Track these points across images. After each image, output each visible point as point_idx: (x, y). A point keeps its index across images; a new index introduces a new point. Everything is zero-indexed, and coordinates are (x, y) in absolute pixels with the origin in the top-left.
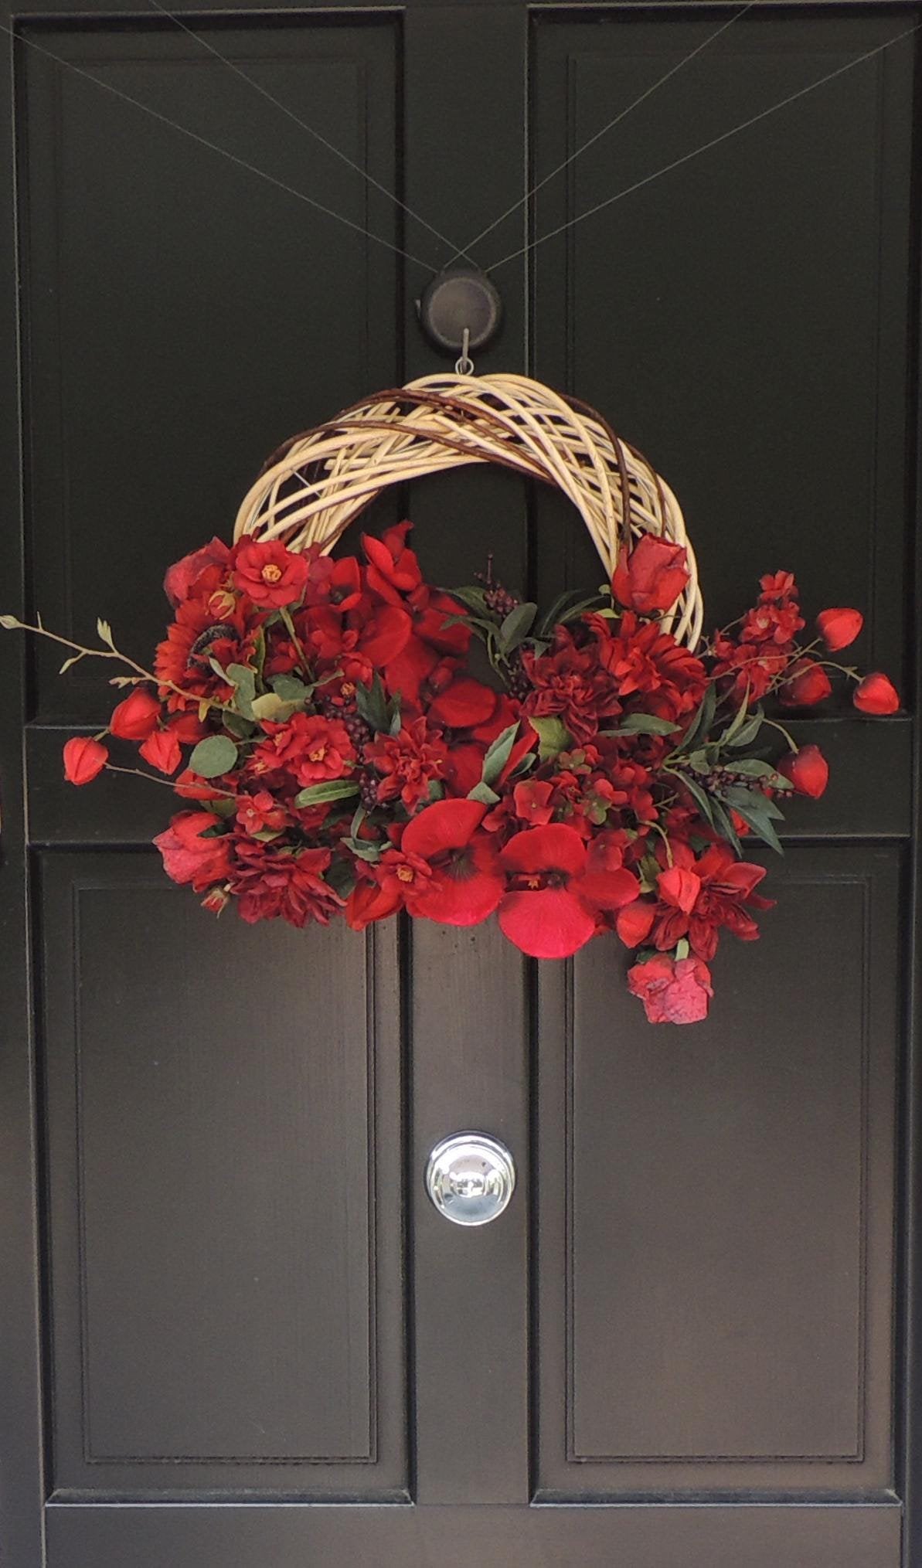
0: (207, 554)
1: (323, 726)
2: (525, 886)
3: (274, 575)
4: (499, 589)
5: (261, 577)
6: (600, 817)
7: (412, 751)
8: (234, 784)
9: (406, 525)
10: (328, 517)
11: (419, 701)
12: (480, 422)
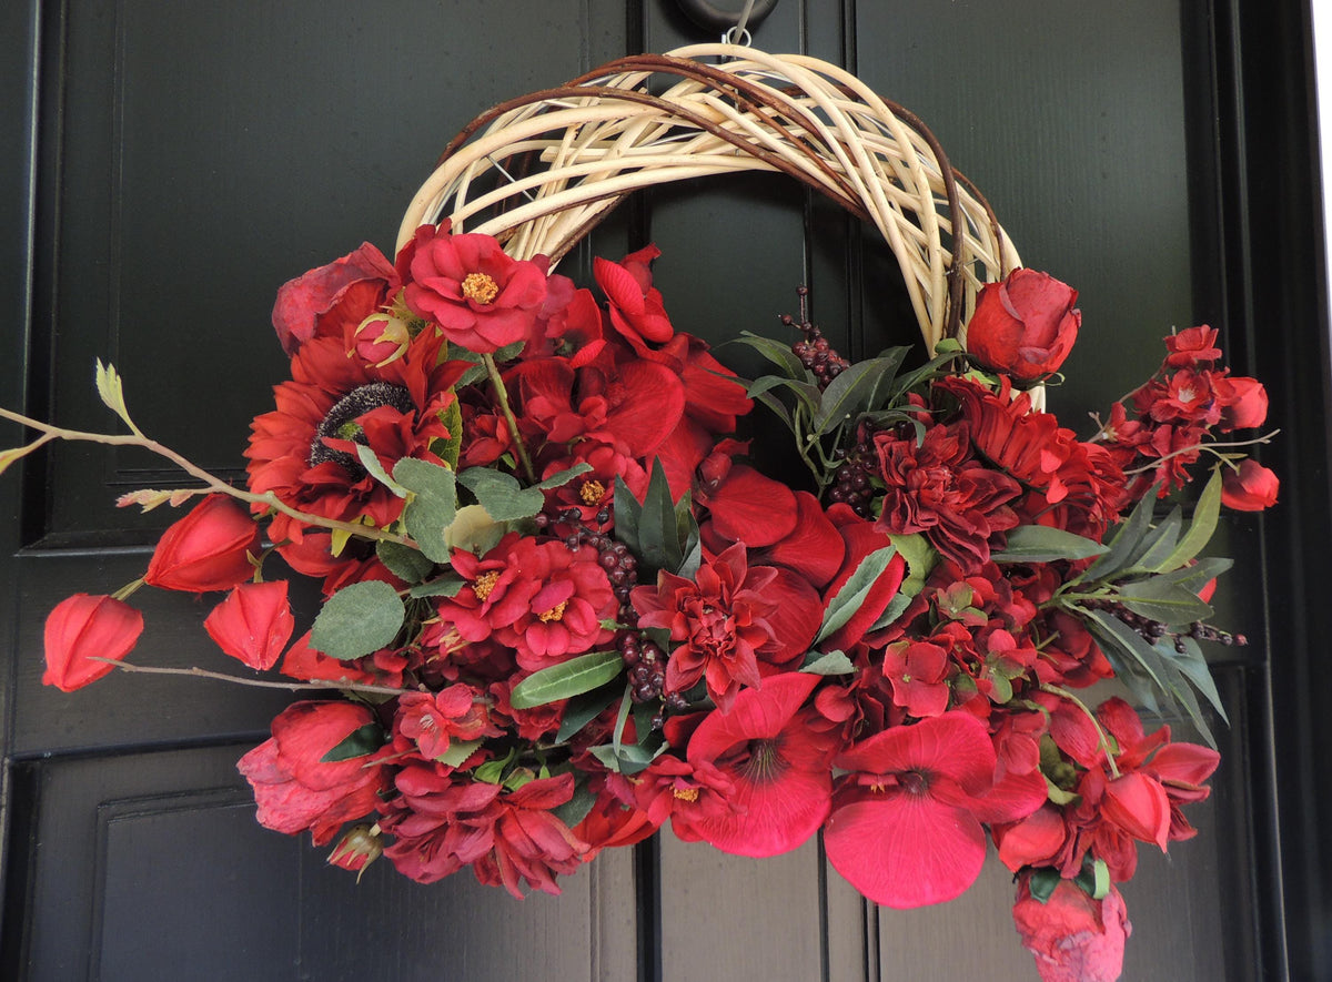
0: (350, 265)
1: (562, 559)
2: (864, 793)
3: (484, 291)
4: (817, 339)
5: (461, 292)
6: (1003, 693)
7: (721, 601)
8: (398, 669)
10: (545, 231)
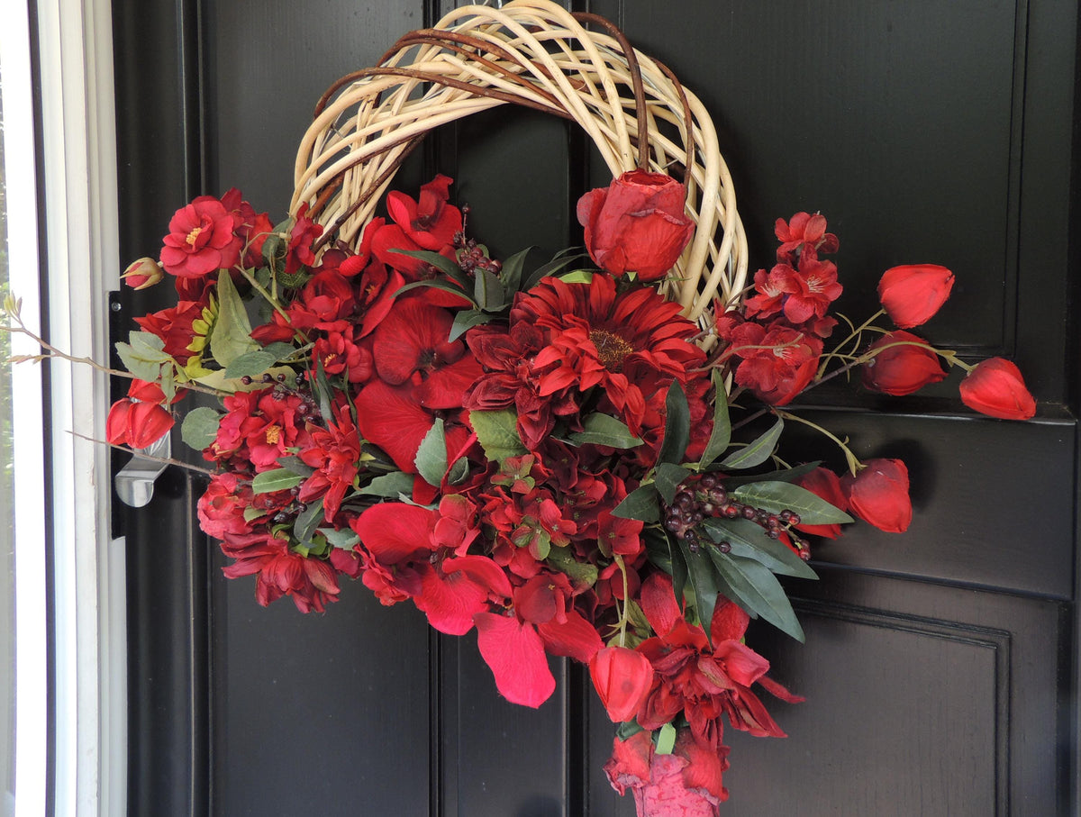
6: (543, 552)
9: (444, 182)
11: (417, 373)
12: (489, 56)
